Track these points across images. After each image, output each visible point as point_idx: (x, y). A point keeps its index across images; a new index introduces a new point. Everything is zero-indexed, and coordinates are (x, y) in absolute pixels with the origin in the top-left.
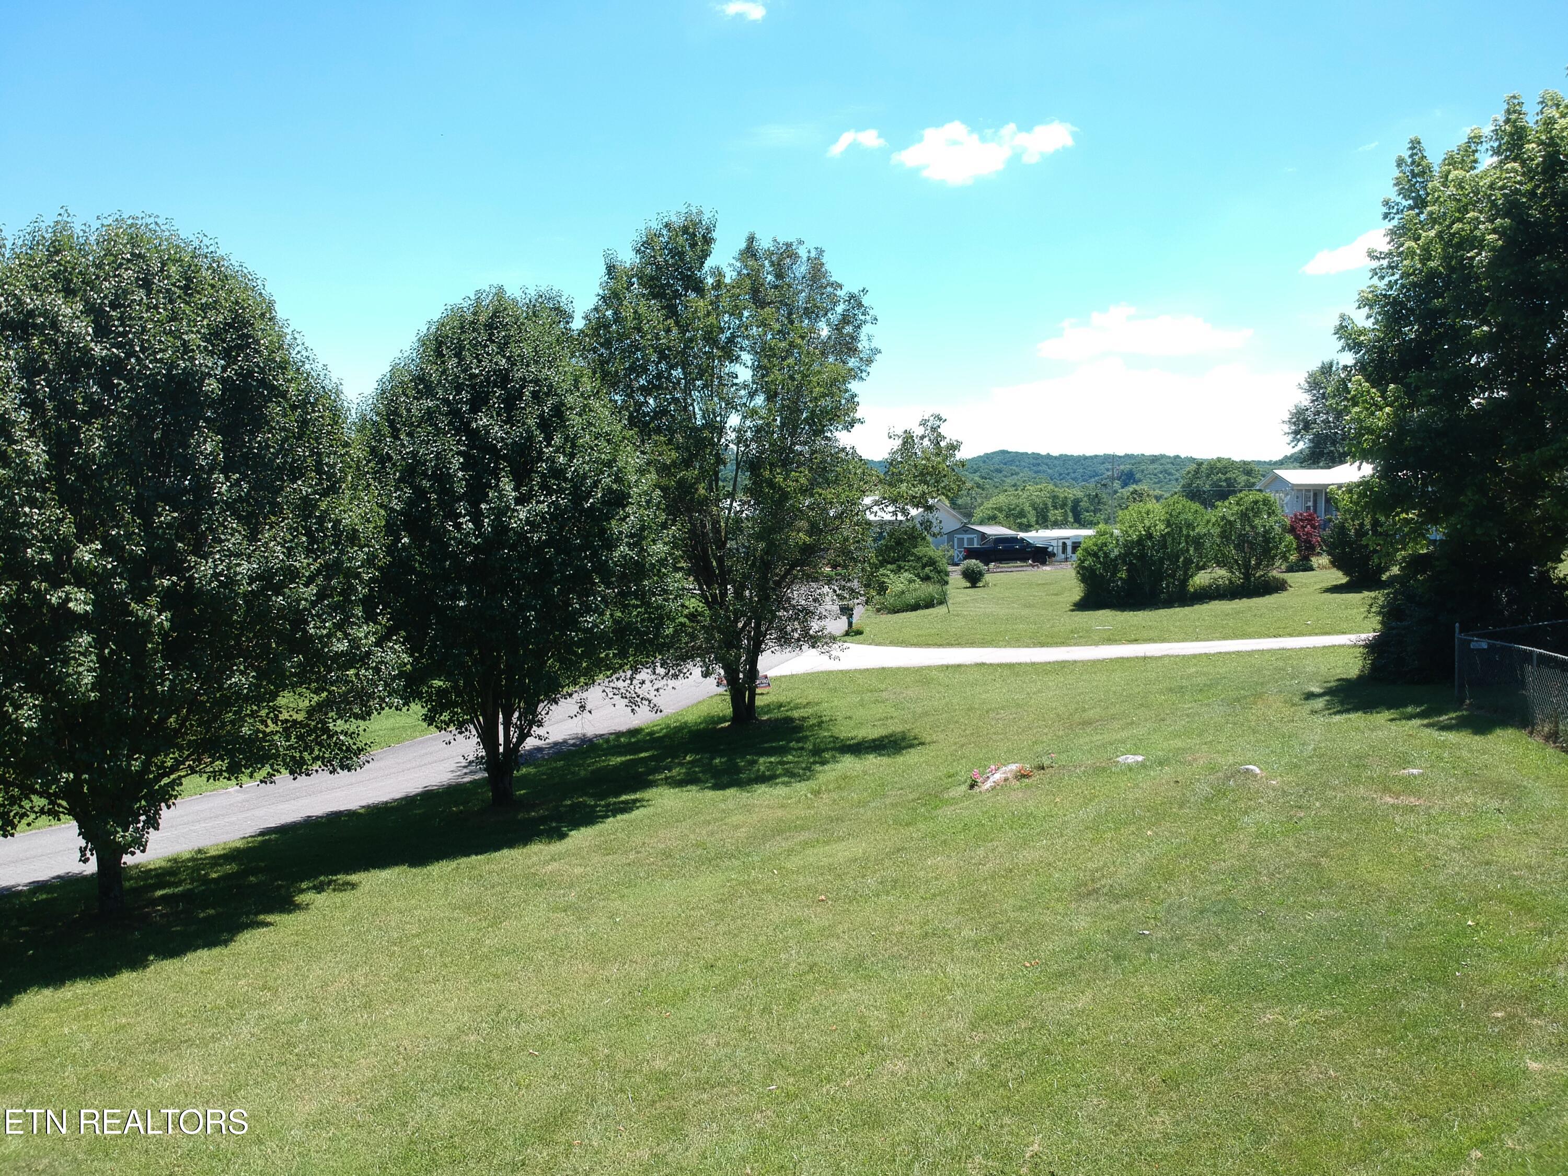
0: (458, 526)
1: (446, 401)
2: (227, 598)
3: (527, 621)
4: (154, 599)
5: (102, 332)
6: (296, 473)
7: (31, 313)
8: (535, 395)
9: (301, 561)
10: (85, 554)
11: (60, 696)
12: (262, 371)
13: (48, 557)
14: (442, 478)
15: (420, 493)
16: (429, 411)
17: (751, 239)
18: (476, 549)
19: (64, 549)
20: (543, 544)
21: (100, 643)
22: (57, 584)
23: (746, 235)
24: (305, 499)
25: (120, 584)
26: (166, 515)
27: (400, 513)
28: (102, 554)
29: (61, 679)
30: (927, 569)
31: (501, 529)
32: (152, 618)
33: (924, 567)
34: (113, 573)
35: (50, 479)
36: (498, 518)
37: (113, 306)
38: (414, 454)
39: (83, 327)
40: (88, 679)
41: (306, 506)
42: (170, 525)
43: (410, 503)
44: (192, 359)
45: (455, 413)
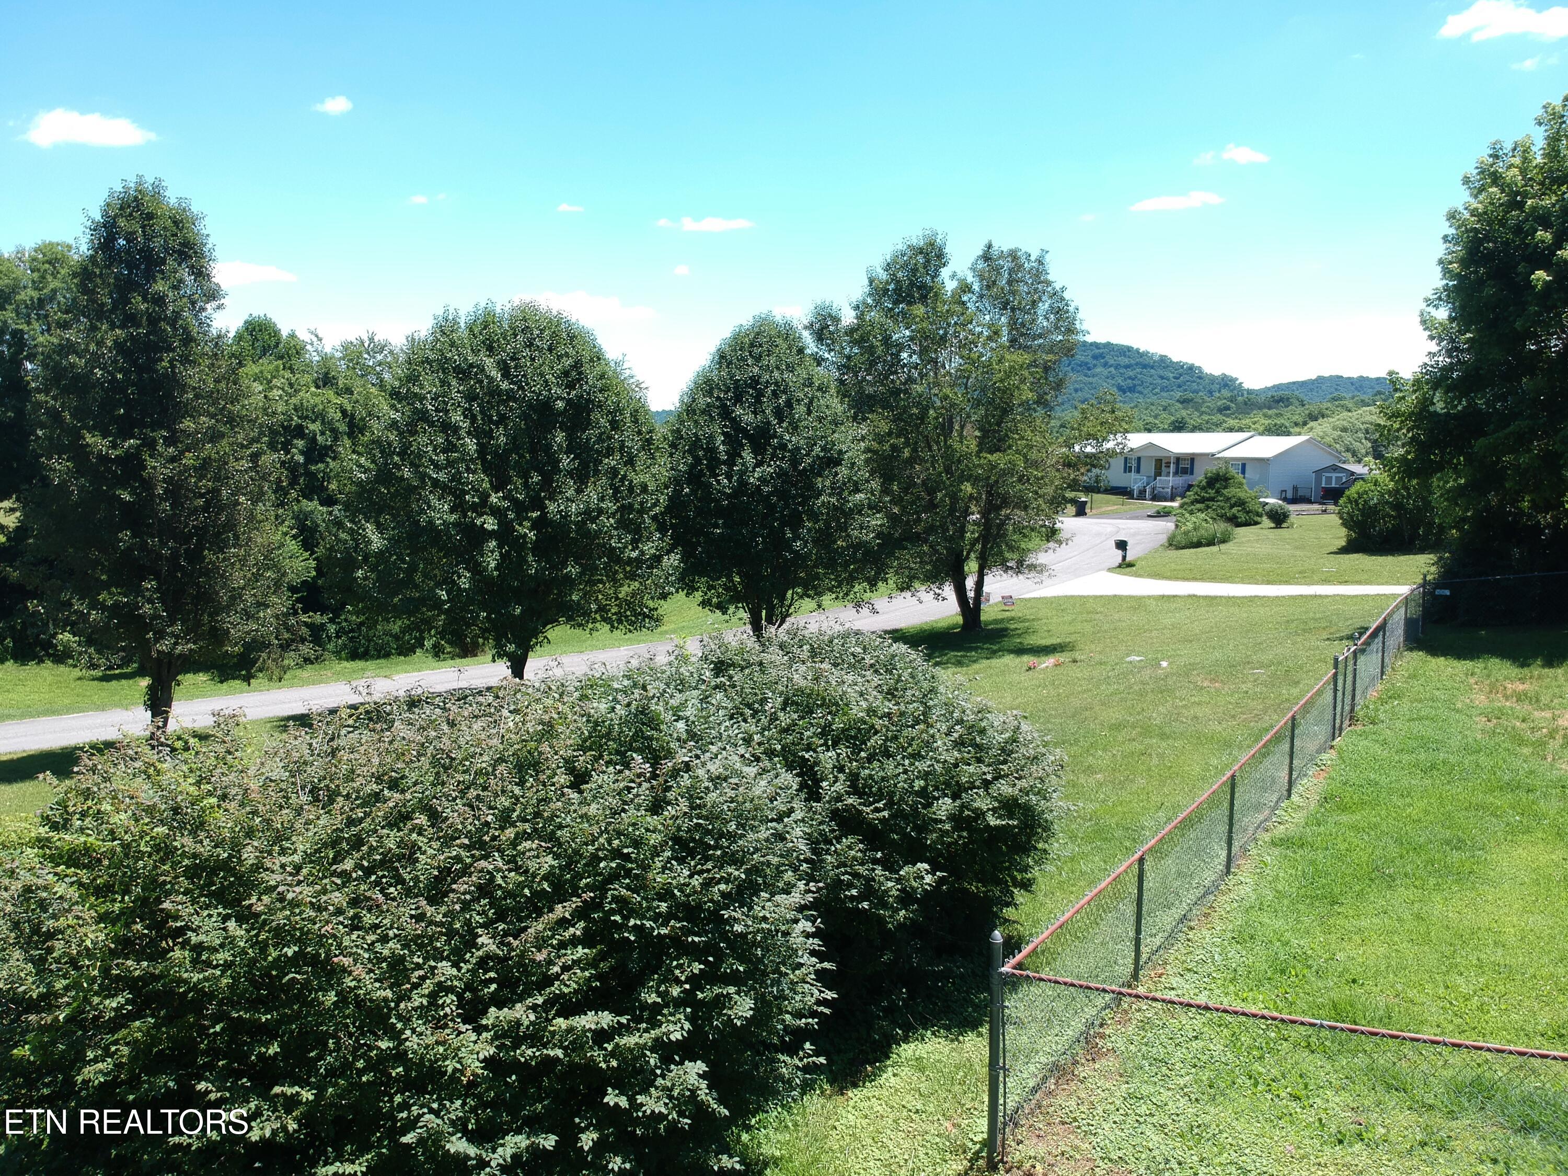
0: (718, 482)
1: (718, 398)
2: (564, 526)
3: (757, 544)
4: (527, 524)
5: (506, 375)
6: (609, 452)
7: (471, 366)
8: (774, 392)
9: (608, 505)
10: (494, 499)
11: (480, 573)
12: (588, 394)
13: (476, 500)
14: (711, 451)
15: (698, 460)
16: (708, 405)
17: (990, 246)
18: (728, 496)
19: (485, 497)
20: (770, 494)
21: (500, 546)
22: (481, 515)
23: (987, 242)
24: (613, 468)
25: (511, 515)
26: (536, 478)
27: (685, 472)
28: (504, 498)
29: (480, 564)
30: (1235, 510)
31: (743, 483)
32: (526, 534)
33: (1232, 507)
34: (508, 509)
35: (477, 458)
36: (741, 476)
37: (512, 359)
38: (696, 435)
39: (496, 374)
40: (493, 564)
41: (614, 472)
42: (537, 484)
43: (692, 467)
44: (550, 389)
45: (724, 407)
